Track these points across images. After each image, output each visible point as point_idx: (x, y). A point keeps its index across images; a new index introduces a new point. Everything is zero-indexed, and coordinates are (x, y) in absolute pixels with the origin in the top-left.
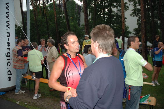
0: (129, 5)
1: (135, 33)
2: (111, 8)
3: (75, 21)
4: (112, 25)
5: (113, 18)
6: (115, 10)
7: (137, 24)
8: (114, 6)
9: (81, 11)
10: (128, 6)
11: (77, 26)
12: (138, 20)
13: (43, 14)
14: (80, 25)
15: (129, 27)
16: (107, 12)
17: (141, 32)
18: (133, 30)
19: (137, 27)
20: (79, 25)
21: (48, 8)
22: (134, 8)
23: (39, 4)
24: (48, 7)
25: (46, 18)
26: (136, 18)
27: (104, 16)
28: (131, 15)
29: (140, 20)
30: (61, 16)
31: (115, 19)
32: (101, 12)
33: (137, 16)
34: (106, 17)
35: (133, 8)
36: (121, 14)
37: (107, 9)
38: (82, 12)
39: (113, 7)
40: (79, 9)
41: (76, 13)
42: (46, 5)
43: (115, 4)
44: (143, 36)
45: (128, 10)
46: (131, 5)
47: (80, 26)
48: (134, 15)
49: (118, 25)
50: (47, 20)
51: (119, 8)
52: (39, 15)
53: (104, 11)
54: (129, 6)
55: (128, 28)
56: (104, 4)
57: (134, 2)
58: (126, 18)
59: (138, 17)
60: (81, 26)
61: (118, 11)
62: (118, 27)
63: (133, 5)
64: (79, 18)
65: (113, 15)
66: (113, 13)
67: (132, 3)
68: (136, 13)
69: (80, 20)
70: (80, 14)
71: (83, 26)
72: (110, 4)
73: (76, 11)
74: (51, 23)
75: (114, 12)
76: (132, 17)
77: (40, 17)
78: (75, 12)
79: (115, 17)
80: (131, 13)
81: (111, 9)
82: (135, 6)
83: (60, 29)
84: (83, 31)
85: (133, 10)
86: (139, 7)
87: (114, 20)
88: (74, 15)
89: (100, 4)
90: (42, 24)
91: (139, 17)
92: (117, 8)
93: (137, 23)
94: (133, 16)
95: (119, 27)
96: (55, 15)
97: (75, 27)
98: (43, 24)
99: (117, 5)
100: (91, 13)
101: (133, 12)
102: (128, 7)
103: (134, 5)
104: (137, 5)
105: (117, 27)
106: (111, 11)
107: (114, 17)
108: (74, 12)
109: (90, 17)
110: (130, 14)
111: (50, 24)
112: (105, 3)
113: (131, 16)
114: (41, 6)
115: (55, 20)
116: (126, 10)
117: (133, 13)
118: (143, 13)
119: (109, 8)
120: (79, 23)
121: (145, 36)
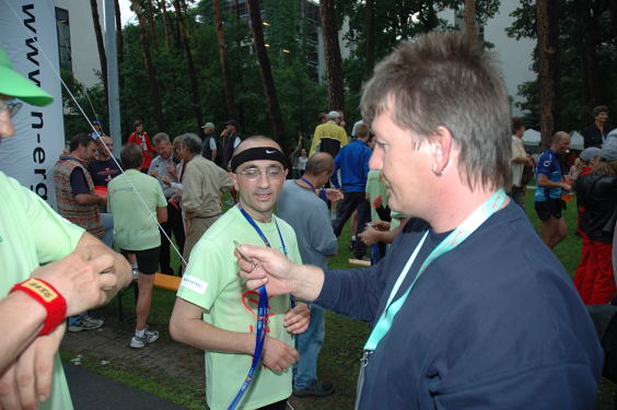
1: (524, 100)
2: (431, 8)
3: (298, 61)
7: (535, 68)
11: (306, 80)
12: (537, 52)
13: (178, 39)
14: (317, 76)
16: (416, 25)
18: (517, 91)
19: (533, 77)
20: (315, 77)
21: (198, 18)
22: (521, 6)
23: (162, 5)
24: (195, 12)
25: (189, 54)
26: (529, 44)
28: (510, 32)
30: (242, 45)
32: (395, 25)
33: (531, 36)
35: (517, 4)
37: (418, 13)
39: (439, 6)
40: (310, 16)
41: (301, 31)
42: (185, 6)
44: (547, 112)
45: (496, 14)
47: (317, 81)
48: (521, 30)
50: (191, 63)
52: (162, 46)
53: (406, 20)
58: (490, 46)
59: (536, 40)
60: (321, 80)
61: (460, 17)
64: (315, 49)
68: (528, 22)
69: (315, 57)
70: (315, 37)
73: (301, 23)
74: (206, 73)
75: (445, 22)
76: (514, 39)
77: (165, 50)
78: (298, 28)
80: (510, 25)
81: (432, 13)
83: (242, 95)
85: (516, 13)
88: (293, 40)
90: (175, 77)
93: (532, 63)
94: (516, 35)
96: (221, 42)
97: (299, 85)
98: (179, 79)
100: (355, 31)
101: (516, 19)
102: (497, 4)
106: (431, 20)
108: (292, 30)
110: (506, 30)
111: (203, 78)
113: (510, 34)
114: (168, 10)
115: (222, 59)
116: (490, 15)
117: (518, 25)
119: (424, 8)
120: (315, 69)
121: (553, 112)
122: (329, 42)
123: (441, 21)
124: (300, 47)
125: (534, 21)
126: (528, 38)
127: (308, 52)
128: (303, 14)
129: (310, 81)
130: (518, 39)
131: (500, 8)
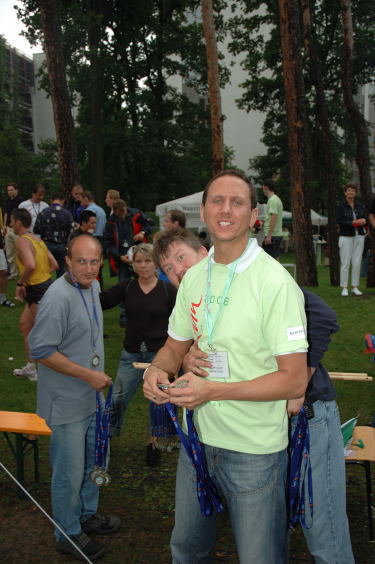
0: (232, 64)
1: (256, 174)
2: (160, 73)
4: (166, 143)
5: (171, 116)
6: (175, 81)
7: (266, 141)
8: (174, 68)
9: (32, 84)
10: (225, 69)
11: (20, 148)
12: (268, 125)
14: (32, 144)
15: (232, 153)
16: (145, 92)
17: (279, 171)
18: (248, 165)
19: (263, 150)
20: (29, 144)
22: (250, 78)
26: (260, 117)
27: (132, 108)
28: (240, 104)
29: (277, 126)
31: (179, 119)
32: (120, 90)
33: (261, 108)
34: (141, 109)
35: (246, 76)
36: (202, 101)
37: (145, 78)
38: (38, 85)
39: (168, 72)
40: (22, 73)
41: (11, 91)
43: (175, 58)
44: (297, 188)
45: (227, 84)
46: (237, 66)
47: (32, 150)
48: (251, 103)
49: (191, 144)
51: (192, 74)
53: (133, 86)
54: (229, 67)
55: (228, 154)
56: (134, 58)
57: (247, 53)
59: (266, 113)
60: (37, 149)
61: (190, 85)
62: (192, 152)
63: (247, 66)
64: (28, 112)
65: (171, 105)
66: (168, 96)
67: (244, 55)
68: (257, 96)
69: (28, 121)
70: (28, 98)
71: (45, 147)
72: (157, 59)
73: (10, 81)
75: (174, 90)
76: (244, 111)
78: (7, 86)
79: (178, 110)
80: (240, 97)
81: (161, 79)
82: (254, 71)
84: (48, 170)
85: (246, 85)
86: (268, 74)
87: (174, 122)
88: (1, 101)
89: (115, 56)
91: (271, 113)
92: (182, 75)
93: (262, 136)
94: (246, 107)
95: (197, 154)
97: (12, 153)
99: (183, 63)
101: (245, 91)
102: (227, 74)
103: (251, 65)
104: (261, 64)
105: (188, 154)
106: (159, 87)
107: (176, 113)
109: (75, 112)
110: (237, 101)
112: (135, 52)
113: (240, 106)
116: (222, 85)
117: (249, 96)
118: (295, 97)
119: (153, 74)
120: (29, 136)
121: (303, 187)
122: (59, 104)
123: (170, 88)
124: (11, 109)
125: (262, 94)
126: (258, 111)
127: (21, 115)
128: (12, 70)
129: (25, 150)
130: (248, 111)
131: (231, 78)
